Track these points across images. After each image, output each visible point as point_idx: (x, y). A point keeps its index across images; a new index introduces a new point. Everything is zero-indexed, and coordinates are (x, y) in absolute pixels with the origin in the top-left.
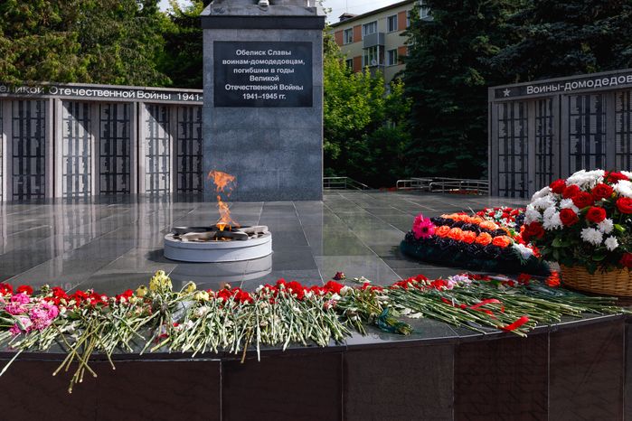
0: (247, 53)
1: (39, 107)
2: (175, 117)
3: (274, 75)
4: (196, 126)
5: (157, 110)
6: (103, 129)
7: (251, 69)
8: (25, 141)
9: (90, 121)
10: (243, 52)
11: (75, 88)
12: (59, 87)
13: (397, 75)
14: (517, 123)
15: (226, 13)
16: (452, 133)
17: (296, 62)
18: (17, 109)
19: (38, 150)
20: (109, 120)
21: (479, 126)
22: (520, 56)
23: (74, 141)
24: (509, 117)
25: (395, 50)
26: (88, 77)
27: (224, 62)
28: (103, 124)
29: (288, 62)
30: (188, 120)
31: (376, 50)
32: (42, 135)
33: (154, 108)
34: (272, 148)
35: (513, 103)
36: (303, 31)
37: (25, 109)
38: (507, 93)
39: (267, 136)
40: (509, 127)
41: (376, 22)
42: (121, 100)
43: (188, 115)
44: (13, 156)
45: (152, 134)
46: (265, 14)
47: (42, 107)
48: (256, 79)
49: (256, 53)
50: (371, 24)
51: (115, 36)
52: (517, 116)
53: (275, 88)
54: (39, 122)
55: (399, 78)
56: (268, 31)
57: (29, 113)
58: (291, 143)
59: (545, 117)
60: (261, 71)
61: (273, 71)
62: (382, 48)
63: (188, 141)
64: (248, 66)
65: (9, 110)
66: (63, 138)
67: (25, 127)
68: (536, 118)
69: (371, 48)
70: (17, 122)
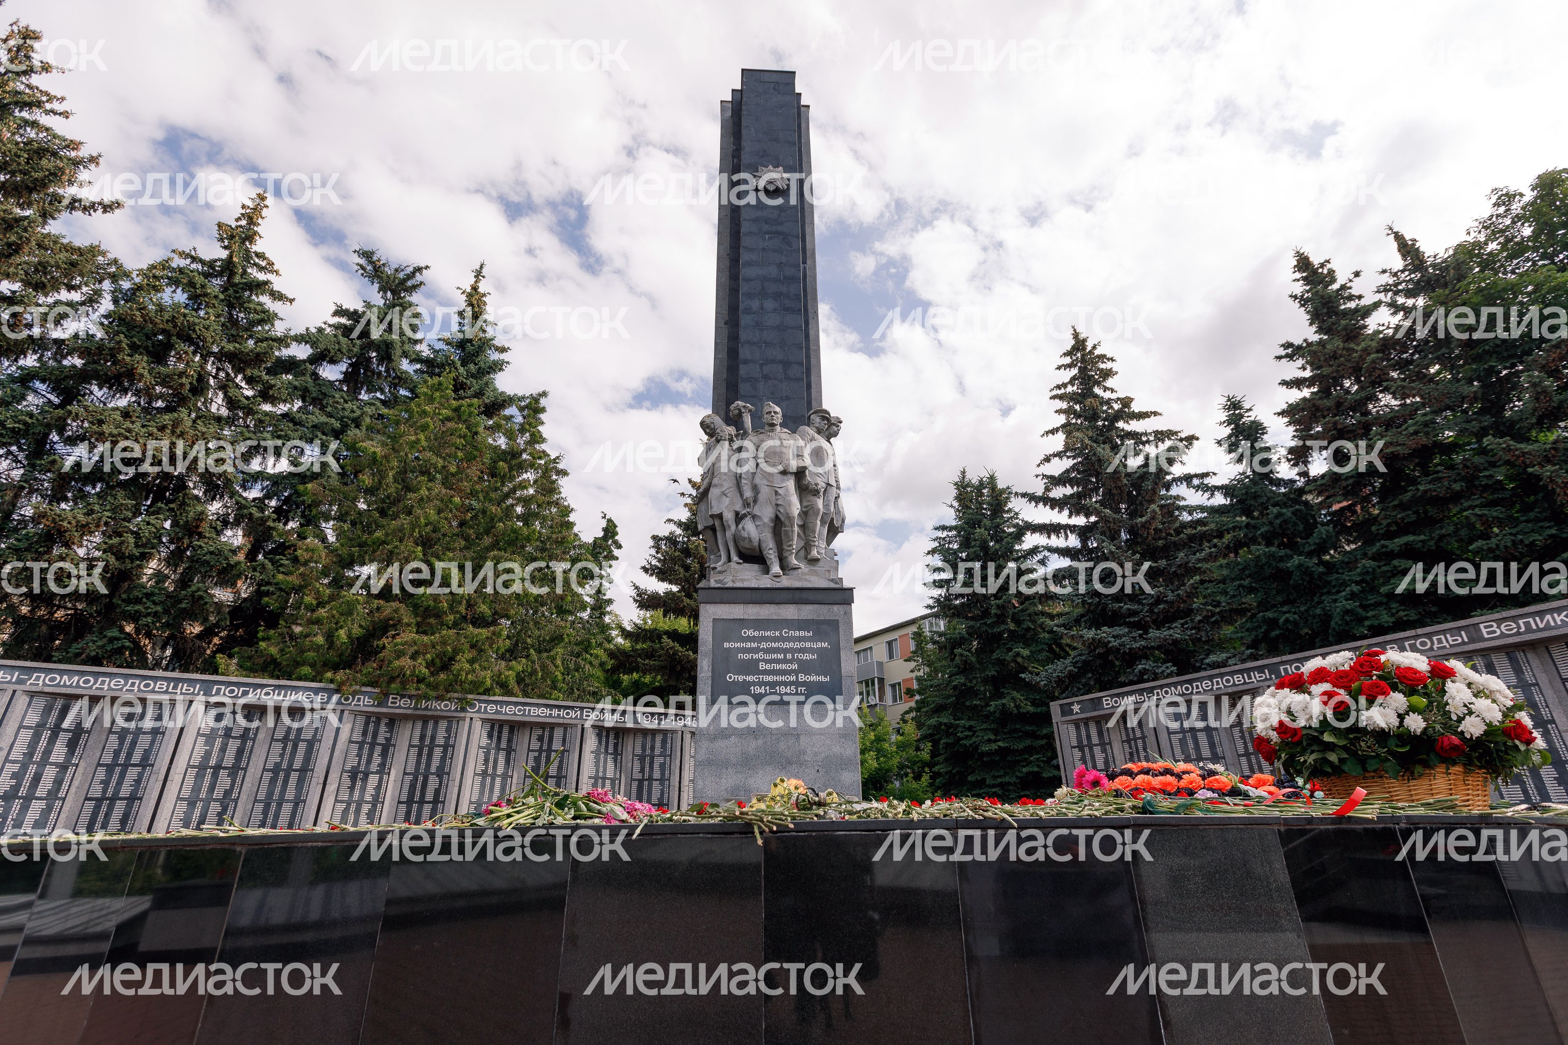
0: (756, 634)
1: (448, 730)
2: (630, 748)
3: (791, 661)
4: (658, 761)
5: (607, 737)
6: (531, 763)
7: (761, 654)
8: (421, 778)
9: (514, 750)
10: (750, 633)
11: (502, 703)
12: (480, 701)
13: (907, 712)
14: (1097, 750)
15: (730, 585)
16: (999, 780)
17: (819, 645)
18: (417, 733)
19: (437, 792)
20: (540, 751)
21: (1036, 769)
22: (1076, 670)
23: (489, 780)
24: (1085, 742)
25: (899, 684)
26: (516, 689)
27: (726, 645)
28: (532, 755)
29: (808, 645)
30: (648, 752)
31: (873, 684)
32: (446, 770)
33: (604, 734)
34: (790, 763)
35: (1086, 721)
36: (826, 606)
37: (429, 733)
38: (1076, 708)
39: (782, 746)
40: (1088, 757)
41: (871, 648)
42: (561, 721)
43: (648, 746)
44: (399, 802)
45: (597, 771)
46: (778, 585)
47: (454, 730)
48: (768, 667)
49: (768, 634)
50: (865, 650)
51: (557, 639)
52: (1095, 740)
53: (793, 678)
54: (445, 752)
55: (908, 717)
56: (782, 606)
57: (433, 738)
58: (816, 754)
59: (1135, 739)
60: (774, 656)
61: (789, 656)
62: (881, 681)
63: (646, 783)
64: (756, 650)
65: (407, 733)
66: (475, 774)
67: (424, 757)
68: (1123, 742)
69: (867, 682)
70: (414, 751)
